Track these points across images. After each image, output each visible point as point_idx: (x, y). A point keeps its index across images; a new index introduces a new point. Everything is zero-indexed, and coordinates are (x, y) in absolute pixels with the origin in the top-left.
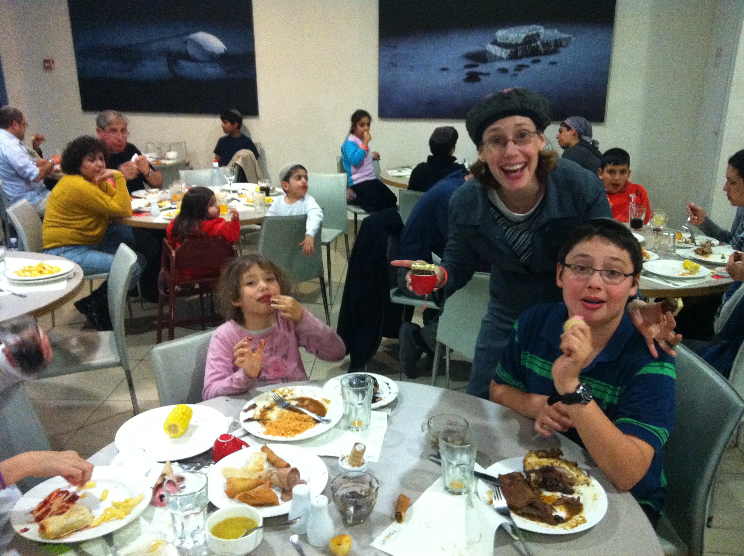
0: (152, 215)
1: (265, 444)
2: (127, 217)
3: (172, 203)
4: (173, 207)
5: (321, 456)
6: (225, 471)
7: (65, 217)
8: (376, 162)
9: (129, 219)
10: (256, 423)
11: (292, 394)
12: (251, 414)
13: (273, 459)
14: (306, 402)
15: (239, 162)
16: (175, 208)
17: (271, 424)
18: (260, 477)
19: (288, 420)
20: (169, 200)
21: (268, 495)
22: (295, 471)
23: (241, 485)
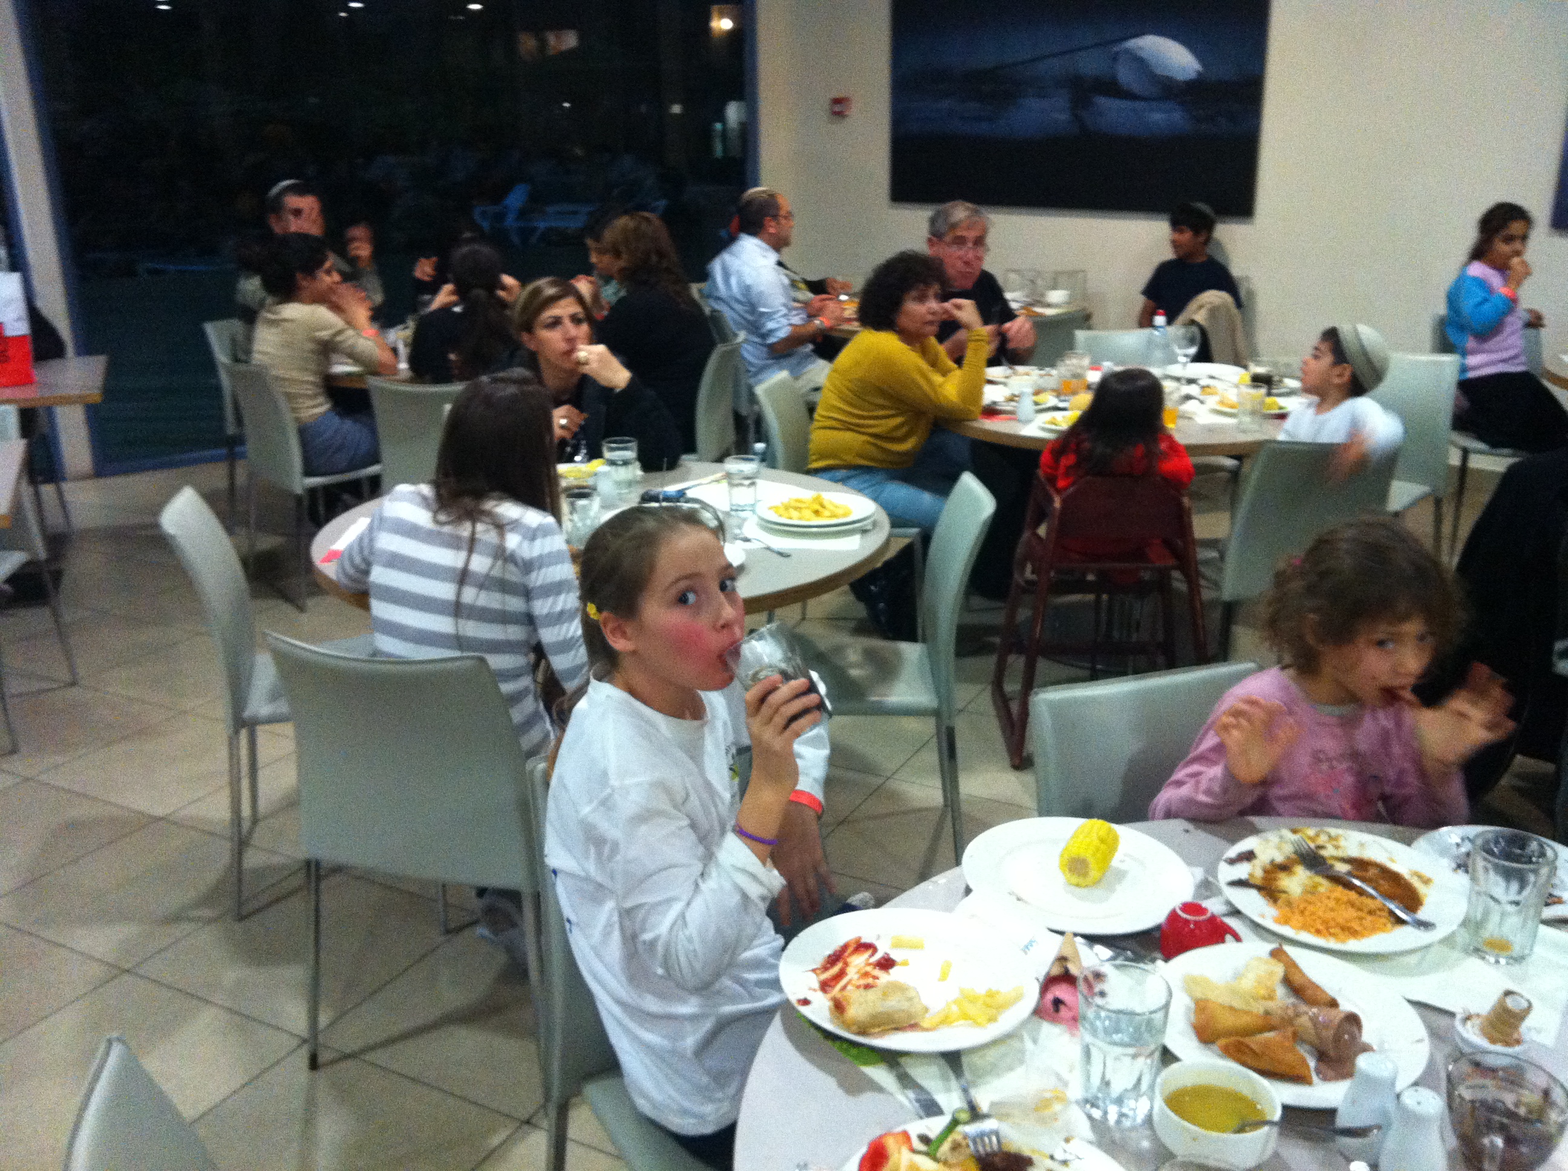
0: (1019, 421)
1: (1280, 945)
2: (968, 420)
3: (1058, 396)
4: (1061, 405)
5: (1410, 1002)
6: (1191, 983)
7: (856, 411)
8: (1531, 332)
9: (975, 424)
10: (1253, 893)
11: (1337, 847)
12: (1242, 871)
13: (1297, 979)
14: (1372, 872)
15: (1200, 317)
16: (1064, 409)
17: (1289, 904)
18: (1267, 1013)
19: (1332, 904)
20: (1053, 390)
21: (1289, 1057)
22: (1353, 1020)
23: (1228, 1021)
